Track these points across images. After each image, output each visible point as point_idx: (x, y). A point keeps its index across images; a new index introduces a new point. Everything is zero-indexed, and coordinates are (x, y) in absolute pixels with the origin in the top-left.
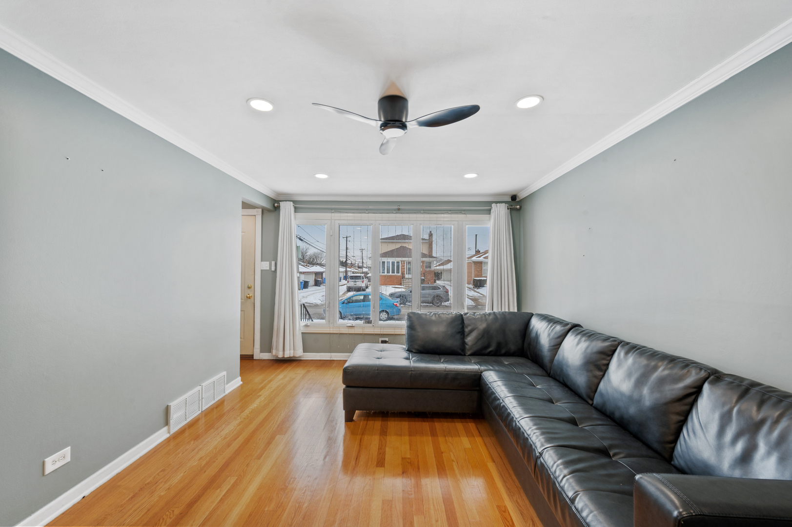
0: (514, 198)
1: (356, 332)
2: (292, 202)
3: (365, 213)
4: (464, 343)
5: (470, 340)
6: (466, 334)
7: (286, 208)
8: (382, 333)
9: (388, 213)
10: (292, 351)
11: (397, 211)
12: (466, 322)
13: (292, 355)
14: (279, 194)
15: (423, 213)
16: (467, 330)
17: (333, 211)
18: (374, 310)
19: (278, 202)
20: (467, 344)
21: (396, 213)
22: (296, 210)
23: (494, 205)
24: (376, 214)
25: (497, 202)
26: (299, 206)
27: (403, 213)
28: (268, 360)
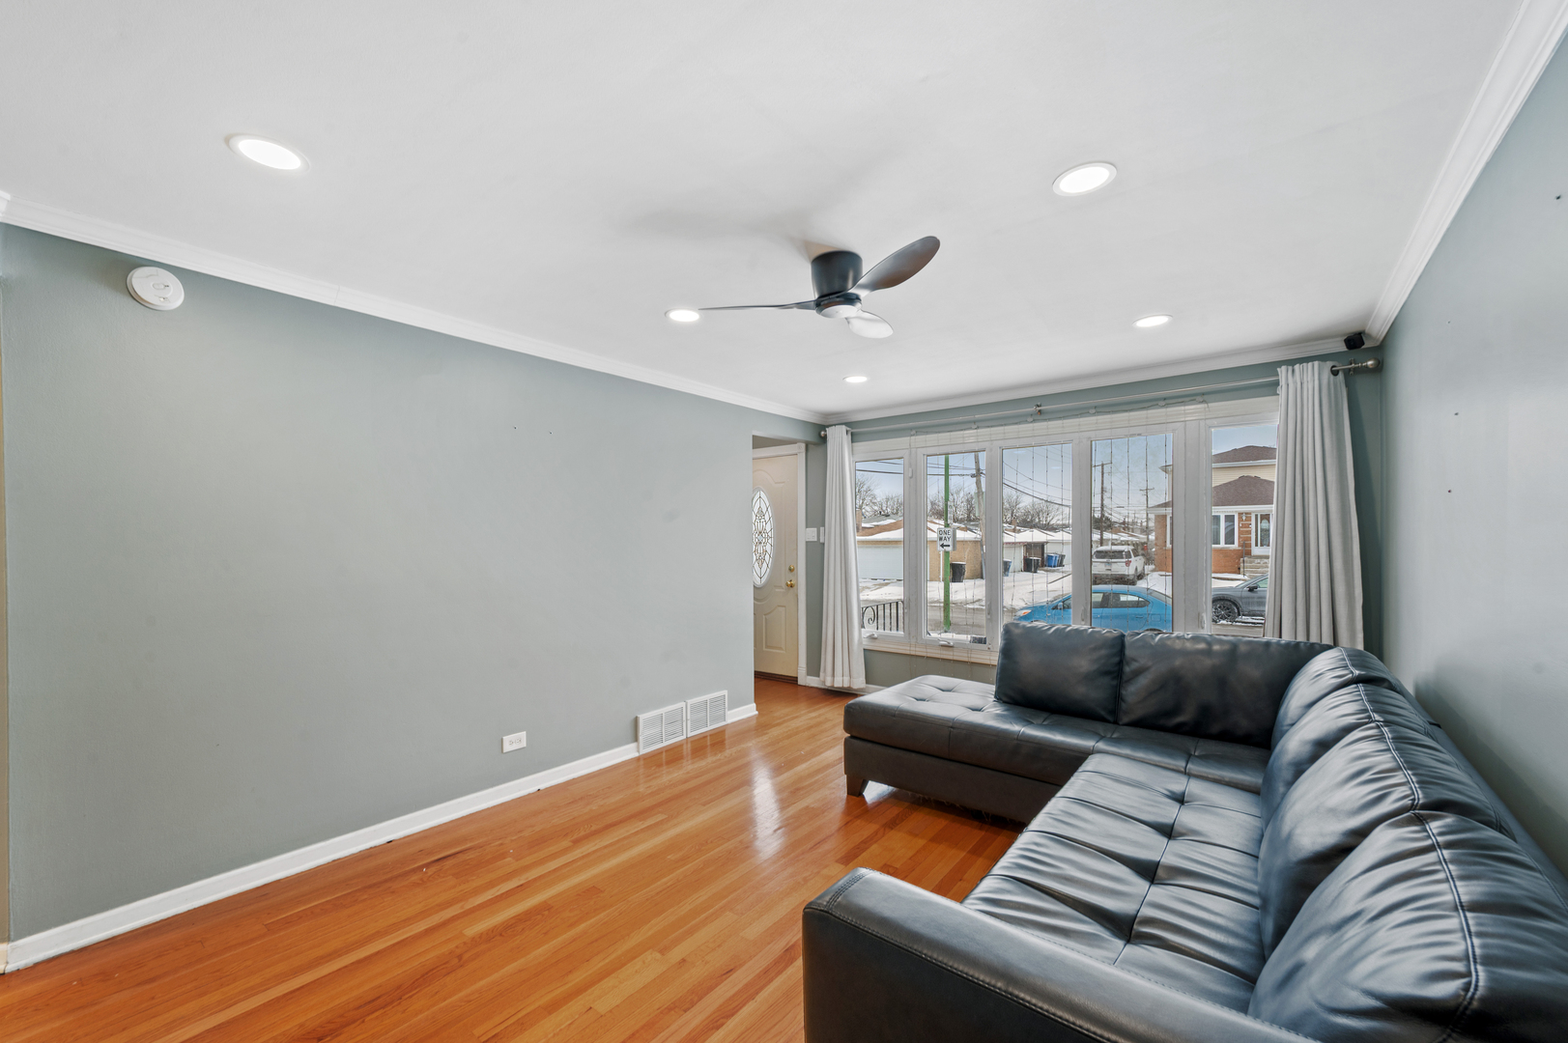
0: (1355, 341)
1: (955, 658)
2: (844, 426)
3: (971, 428)
4: (1117, 698)
5: (1133, 692)
6: (1125, 678)
7: (837, 436)
9: (1016, 424)
10: (846, 679)
11: (1038, 417)
12: (1128, 652)
13: (846, 685)
14: (827, 415)
15: (1094, 414)
16: (1127, 669)
17: (914, 432)
18: (989, 617)
19: (823, 427)
20: (1123, 701)
21: (1034, 421)
22: (854, 438)
23: (1282, 370)
24: (992, 429)
25: (1291, 363)
26: (859, 429)
27: (1050, 420)
28: (817, 688)
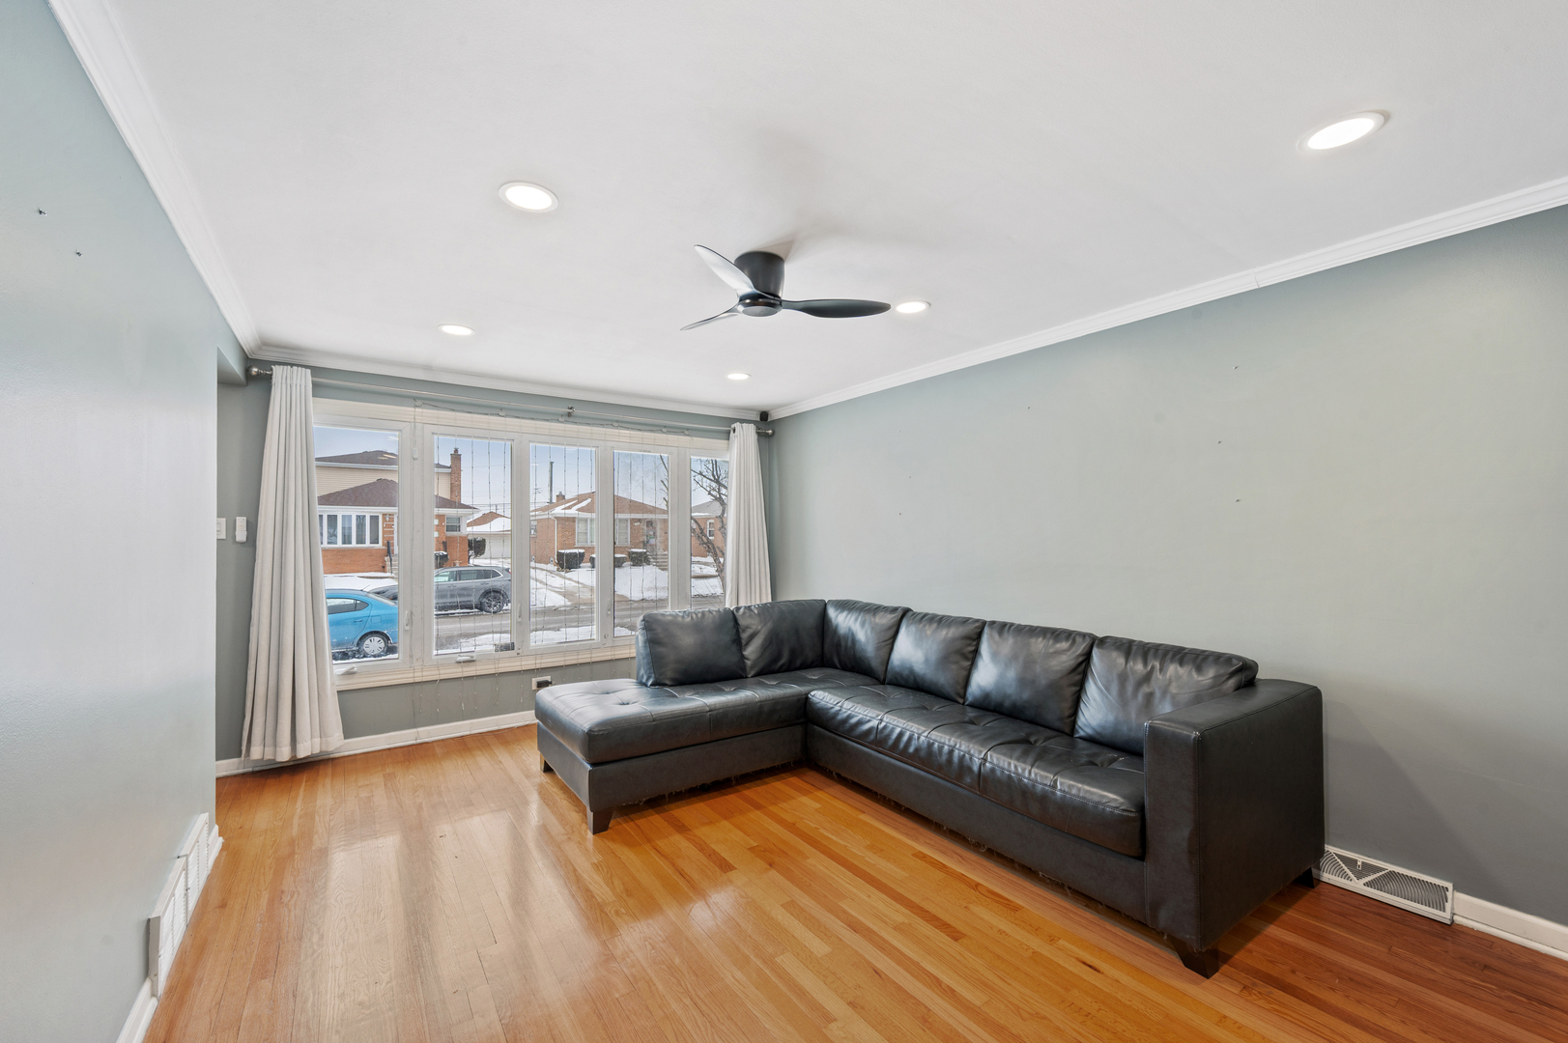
0: (764, 416)
1: (479, 673)
2: (309, 371)
3: (498, 415)
4: (743, 657)
5: (751, 651)
6: (744, 642)
7: (289, 386)
8: (538, 666)
9: (547, 420)
10: (317, 740)
11: (567, 419)
12: (742, 622)
13: (317, 751)
14: (265, 344)
15: (617, 427)
16: (745, 636)
17: (419, 403)
18: (519, 620)
19: (268, 364)
20: (747, 659)
21: (566, 422)
22: (318, 389)
23: (737, 425)
24: (523, 421)
25: (742, 421)
26: (329, 381)
27: (580, 424)
